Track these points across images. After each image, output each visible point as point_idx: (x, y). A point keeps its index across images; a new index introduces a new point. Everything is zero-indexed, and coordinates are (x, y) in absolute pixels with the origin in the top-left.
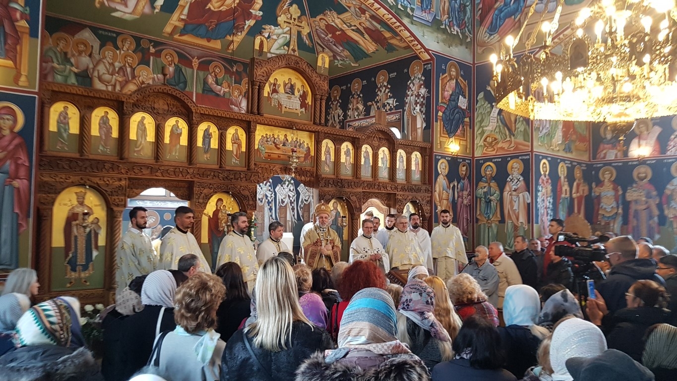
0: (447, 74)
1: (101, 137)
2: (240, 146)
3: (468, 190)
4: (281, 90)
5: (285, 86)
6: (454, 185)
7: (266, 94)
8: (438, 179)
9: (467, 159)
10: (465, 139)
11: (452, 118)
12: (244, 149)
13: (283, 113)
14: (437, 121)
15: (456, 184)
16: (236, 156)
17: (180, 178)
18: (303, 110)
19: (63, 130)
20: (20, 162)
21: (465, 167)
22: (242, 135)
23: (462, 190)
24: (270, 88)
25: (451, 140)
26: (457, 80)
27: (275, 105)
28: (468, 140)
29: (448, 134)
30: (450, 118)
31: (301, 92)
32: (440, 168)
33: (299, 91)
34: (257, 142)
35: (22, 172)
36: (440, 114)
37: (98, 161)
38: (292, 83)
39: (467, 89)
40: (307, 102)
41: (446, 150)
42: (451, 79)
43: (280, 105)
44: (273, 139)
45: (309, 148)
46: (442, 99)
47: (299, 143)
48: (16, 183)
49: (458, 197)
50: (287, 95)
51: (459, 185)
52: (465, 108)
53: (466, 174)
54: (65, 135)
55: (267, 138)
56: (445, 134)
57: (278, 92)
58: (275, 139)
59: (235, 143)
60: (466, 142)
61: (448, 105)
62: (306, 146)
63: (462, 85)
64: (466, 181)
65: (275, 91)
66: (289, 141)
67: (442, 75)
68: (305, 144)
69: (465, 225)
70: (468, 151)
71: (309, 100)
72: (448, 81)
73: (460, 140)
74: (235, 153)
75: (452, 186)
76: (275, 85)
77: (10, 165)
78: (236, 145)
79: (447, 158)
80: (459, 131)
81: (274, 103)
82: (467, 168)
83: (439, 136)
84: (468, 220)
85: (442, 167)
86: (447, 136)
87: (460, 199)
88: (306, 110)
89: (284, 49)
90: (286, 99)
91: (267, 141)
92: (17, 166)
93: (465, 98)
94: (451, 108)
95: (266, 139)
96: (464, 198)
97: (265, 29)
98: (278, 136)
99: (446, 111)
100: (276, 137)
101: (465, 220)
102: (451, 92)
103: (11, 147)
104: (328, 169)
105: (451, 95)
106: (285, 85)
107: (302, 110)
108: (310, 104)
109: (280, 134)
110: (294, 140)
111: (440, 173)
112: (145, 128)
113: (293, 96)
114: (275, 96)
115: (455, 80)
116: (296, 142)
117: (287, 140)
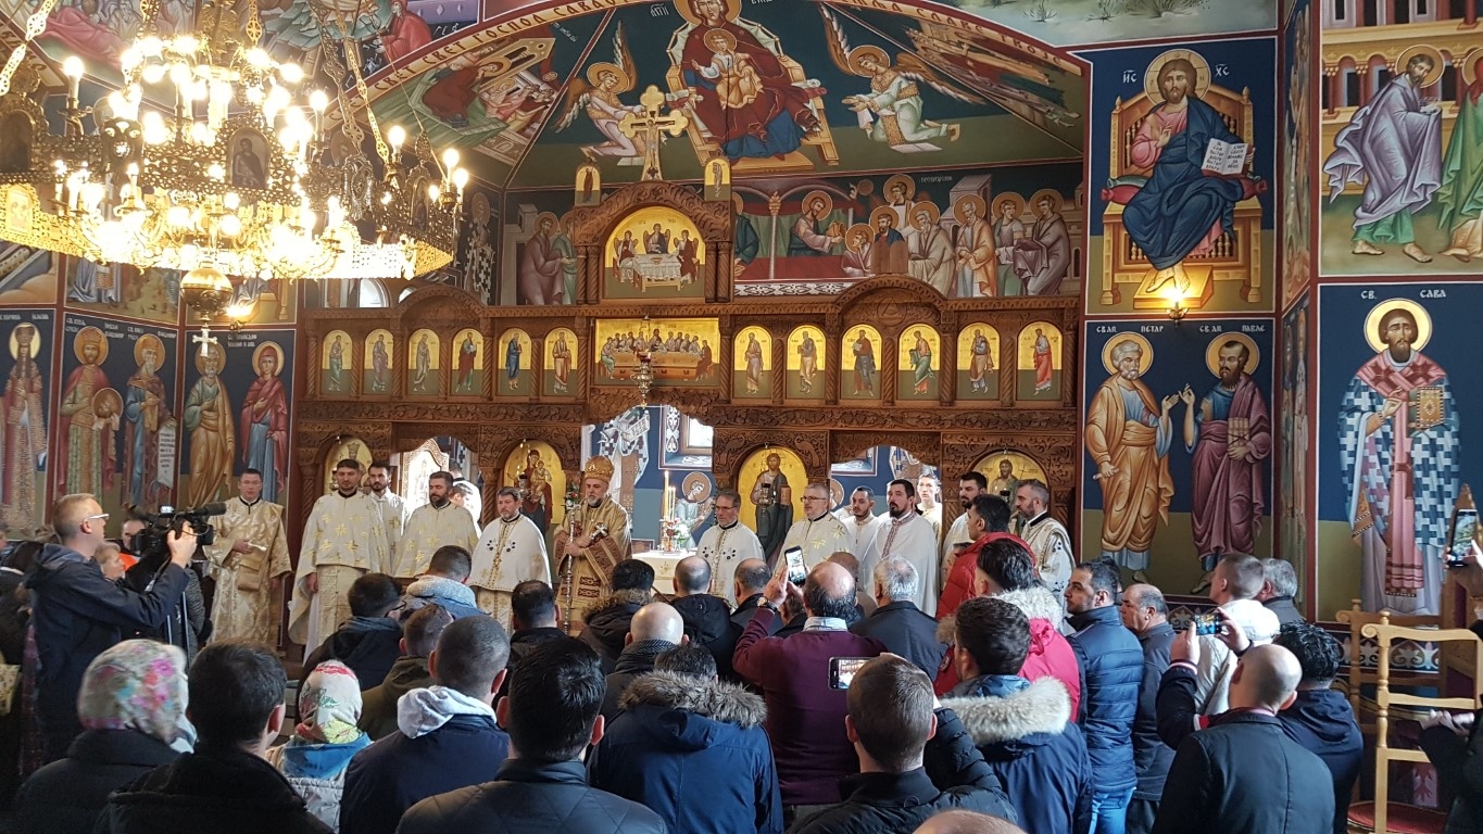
0: (1146, 94)
1: (375, 370)
2: (567, 360)
3: (1254, 417)
4: (640, 249)
5: (648, 241)
6: (1182, 406)
7: (609, 264)
8: (1105, 390)
9: (1249, 323)
10: (1240, 263)
11: (1167, 211)
12: (574, 366)
13: (644, 290)
14: (1098, 230)
15: (1189, 399)
16: (561, 377)
17: (458, 420)
18: (688, 277)
19: (335, 367)
20: (280, 410)
21: (1237, 349)
22: (572, 342)
23: (1223, 414)
24: (617, 251)
25: (1164, 274)
26: (1193, 99)
27: (627, 281)
28: (1256, 264)
29: (1150, 260)
30: (1160, 215)
31: (683, 244)
32: (1112, 357)
33: (677, 243)
34: (598, 351)
35: (281, 424)
36: (1114, 209)
37: (372, 404)
38: (663, 232)
39: (1248, 113)
40: (695, 261)
41: (1138, 305)
42: (1168, 100)
43: (638, 277)
44: (630, 341)
45: (707, 350)
46: (1123, 164)
47: (685, 343)
48: (276, 436)
49: (1200, 438)
50: (652, 256)
51: (1207, 405)
52: (1239, 170)
53: (1240, 368)
54: (337, 373)
55: (619, 341)
56: (1137, 261)
57: (632, 256)
58: (634, 340)
59: (559, 357)
60: (1244, 271)
61: (1149, 179)
62: (701, 346)
63: (1222, 108)
64: (1243, 390)
65: (627, 254)
66: (664, 342)
67: (1123, 102)
68: (700, 343)
69: (1235, 517)
70: (1252, 297)
71: (700, 255)
72: (1153, 110)
73: (1213, 268)
74: (559, 374)
75: (1167, 405)
76: (626, 243)
77: (271, 415)
78: (562, 360)
79: (1143, 329)
80: (1205, 243)
81: (626, 275)
82: (1245, 351)
83: (1107, 270)
84: (1250, 505)
85: (1128, 355)
86: (1150, 265)
87: (1210, 445)
88: (693, 276)
89: (930, 127)
90: (650, 265)
91: (618, 347)
92: (277, 415)
93: (1240, 141)
94: (1166, 181)
95: (616, 342)
96: (1230, 439)
97: (852, 105)
98: (641, 333)
99: (1143, 195)
100: (636, 336)
101: (1233, 505)
102: (1164, 140)
103: (272, 394)
104: (755, 388)
105: (1165, 148)
106: (647, 238)
107: (684, 278)
108: (702, 262)
109: (643, 331)
110: (675, 336)
111: (1114, 371)
112: (427, 350)
113: (664, 256)
114: (628, 262)
115: (1185, 100)
116: (679, 341)
117: (659, 339)
